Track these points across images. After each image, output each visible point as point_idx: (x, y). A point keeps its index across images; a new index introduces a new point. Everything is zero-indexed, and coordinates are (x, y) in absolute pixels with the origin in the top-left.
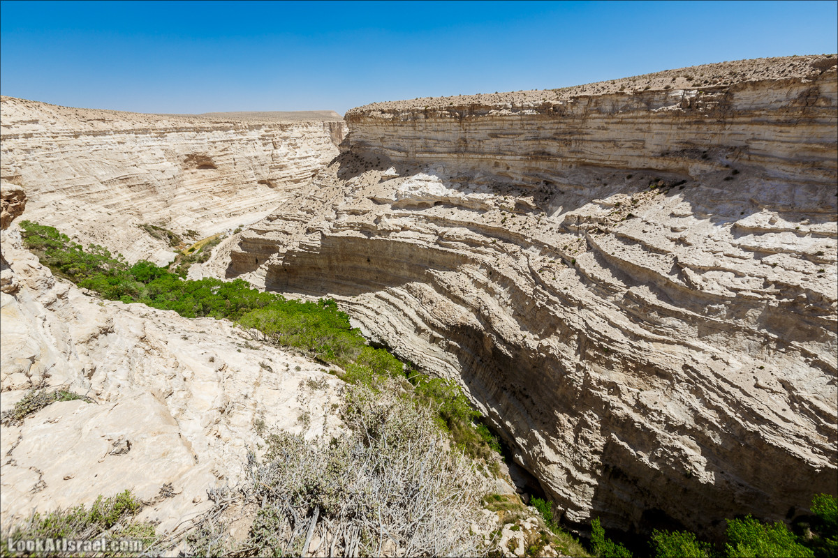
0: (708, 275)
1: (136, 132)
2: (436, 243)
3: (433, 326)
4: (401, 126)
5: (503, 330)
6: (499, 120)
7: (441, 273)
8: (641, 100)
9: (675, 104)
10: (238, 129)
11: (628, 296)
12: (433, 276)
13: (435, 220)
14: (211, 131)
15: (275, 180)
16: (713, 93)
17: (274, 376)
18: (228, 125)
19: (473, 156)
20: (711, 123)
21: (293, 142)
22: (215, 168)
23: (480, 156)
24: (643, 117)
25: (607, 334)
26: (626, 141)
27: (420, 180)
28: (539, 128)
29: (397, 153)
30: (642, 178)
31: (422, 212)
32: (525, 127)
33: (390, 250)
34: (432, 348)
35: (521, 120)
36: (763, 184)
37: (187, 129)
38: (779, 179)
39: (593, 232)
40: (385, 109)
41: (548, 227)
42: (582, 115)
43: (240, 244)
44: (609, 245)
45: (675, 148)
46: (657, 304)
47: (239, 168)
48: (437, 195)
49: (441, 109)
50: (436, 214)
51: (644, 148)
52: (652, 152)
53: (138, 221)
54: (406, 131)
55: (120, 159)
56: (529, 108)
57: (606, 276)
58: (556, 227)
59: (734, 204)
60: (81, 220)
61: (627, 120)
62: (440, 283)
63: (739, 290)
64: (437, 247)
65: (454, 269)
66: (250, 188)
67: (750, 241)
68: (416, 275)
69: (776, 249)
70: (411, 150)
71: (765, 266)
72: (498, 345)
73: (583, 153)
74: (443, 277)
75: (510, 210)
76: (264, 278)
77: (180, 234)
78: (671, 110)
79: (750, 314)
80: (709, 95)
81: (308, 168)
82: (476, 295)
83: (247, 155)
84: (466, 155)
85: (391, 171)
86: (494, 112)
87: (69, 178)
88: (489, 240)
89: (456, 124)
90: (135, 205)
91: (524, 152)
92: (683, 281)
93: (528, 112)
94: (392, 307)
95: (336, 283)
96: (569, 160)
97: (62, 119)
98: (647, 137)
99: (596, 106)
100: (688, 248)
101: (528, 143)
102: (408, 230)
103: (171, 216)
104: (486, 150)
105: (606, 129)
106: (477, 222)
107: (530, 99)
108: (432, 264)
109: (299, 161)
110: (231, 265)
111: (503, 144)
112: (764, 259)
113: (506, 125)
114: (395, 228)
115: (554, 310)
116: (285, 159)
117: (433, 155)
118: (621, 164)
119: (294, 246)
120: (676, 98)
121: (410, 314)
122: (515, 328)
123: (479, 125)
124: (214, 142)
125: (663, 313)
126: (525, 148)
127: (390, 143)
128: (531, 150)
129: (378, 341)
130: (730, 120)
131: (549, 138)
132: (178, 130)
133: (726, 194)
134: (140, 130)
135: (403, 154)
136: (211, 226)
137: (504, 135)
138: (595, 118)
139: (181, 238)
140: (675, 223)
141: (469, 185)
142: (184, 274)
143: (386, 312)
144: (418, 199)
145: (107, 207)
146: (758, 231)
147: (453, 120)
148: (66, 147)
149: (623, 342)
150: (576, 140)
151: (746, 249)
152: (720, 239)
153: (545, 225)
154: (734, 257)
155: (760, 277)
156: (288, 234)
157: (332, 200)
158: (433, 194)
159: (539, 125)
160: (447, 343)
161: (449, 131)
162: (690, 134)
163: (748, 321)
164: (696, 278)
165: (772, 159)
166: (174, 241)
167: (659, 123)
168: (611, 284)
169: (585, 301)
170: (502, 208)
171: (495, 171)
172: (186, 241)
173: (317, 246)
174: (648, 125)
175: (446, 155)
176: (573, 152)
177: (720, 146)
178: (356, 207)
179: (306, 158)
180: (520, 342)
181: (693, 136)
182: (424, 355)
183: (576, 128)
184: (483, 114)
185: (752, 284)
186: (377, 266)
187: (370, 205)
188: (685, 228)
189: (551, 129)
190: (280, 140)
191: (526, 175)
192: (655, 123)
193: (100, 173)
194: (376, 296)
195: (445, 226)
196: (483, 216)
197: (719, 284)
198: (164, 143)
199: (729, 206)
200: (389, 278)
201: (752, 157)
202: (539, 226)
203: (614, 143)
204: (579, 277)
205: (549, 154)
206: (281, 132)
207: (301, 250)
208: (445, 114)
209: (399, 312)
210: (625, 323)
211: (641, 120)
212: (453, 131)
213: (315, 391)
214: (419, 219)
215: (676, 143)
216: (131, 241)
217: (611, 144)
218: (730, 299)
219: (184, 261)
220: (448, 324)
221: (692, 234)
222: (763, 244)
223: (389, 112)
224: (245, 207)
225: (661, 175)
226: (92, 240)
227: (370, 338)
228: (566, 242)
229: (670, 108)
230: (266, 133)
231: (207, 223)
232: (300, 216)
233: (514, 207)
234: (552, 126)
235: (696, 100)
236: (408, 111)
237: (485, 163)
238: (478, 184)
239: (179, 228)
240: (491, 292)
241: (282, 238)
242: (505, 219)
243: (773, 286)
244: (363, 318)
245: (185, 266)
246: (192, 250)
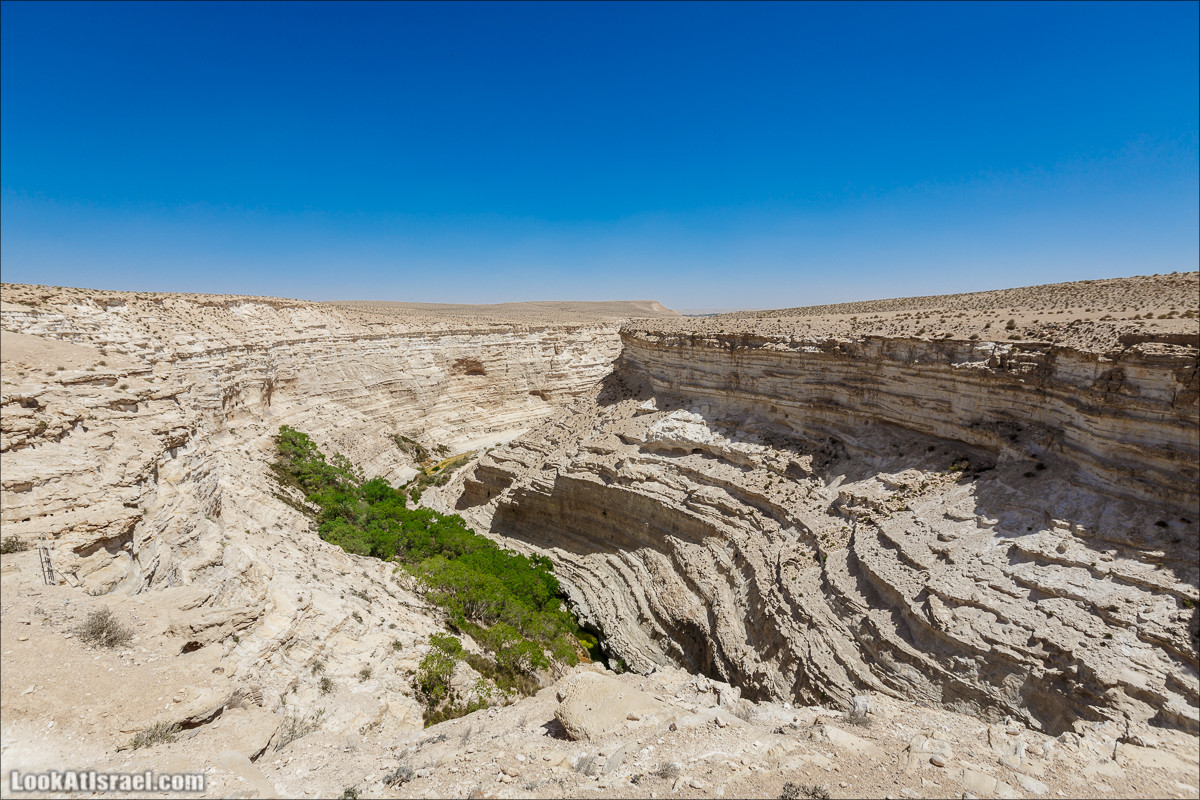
0: (960, 611)
1: (410, 335)
2: (684, 503)
3: (657, 615)
4: (667, 351)
5: (725, 638)
6: (775, 355)
7: (683, 543)
8: (941, 350)
9: (984, 360)
10: (517, 332)
11: (865, 621)
12: (673, 547)
13: (689, 473)
14: (487, 334)
15: (551, 391)
16: (1032, 351)
17: (361, 627)
18: (507, 327)
19: (744, 395)
20: (1029, 391)
21: (579, 347)
22: (484, 374)
23: (753, 397)
24: (945, 372)
25: (827, 672)
26: (928, 400)
27: (678, 420)
28: (823, 370)
29: (659, 382)
30: (946, 454)
31: (674, 460)
32: (806, 368)
33: (630, 504)
34: (651, 646)
35: (800, 358)
36: (1068, 490)
37: (463, 332)
38: (1089, 486)
39: (862, 521)
40: (651, 331)
41: (816, 504)
42: (876, 359)
43: (475, 472)
44: (866, 544)
45: (988, 418)
46: (892, 641)
47: (511, 375)
48: (696, 441)
49: (709, 337)
50: (690, 464)
51: (950, 411)
52: (961, 419)
53: (390, 430)
54: (671, 358)
55: (390, 364)
56: (811, 344)
57: (849, 587)
58: (825, 505)
59: (1024, 513)
60: (336, 426)
61: (926, 373)
62: (679, 558)
63: (997, 643)
64: (683, 509)
65: (699, 542)
66: (520, 400)
67: (1027, 571)
68: (656, 542)
69: (1058, 591)
70: (676, 380)
71: (1039, 613)
72: (717, 659)
73: (880, 407)
74: (683, 551)
75: (779, 472)
76: (491, 517)
77: (429, 448)
78: (976, 368)
79: (1008, 683)
80: (1026, 354)
81: (594, 378)
82: (713, 583)
83: (522, 361)
84: (737, 394)
85: (649, 404)
86: (769, 345)
87: (338, 381)
88: (746, 509)
89: (726, 355)
90: (392, 413)
91: (805, 397)
92: (926, 614)
93: (809, 349)
94: (621, 579)
95: (566, 536)
96: (862, 414)
97: (346, 323)
98: (952, 397)
99: (888, 351)
100: (948, 567)
101: (809, 386)
102: (654, 480)
103: (426, 427)
104: (761, 390)
105: (903, 381)
106: (735, 483)
107: (815, 332)
108: (676, 530)
109: (583, 369)
110: (464, 494)
111: (780, 385)
112: (1041, 602)
113: (784, 363)
114: (639, 476)
115: (781, 624)
116: (567, 367)
117: (698, 390)
118: (926, 429)
119: (526, 483)
120: (984, 352)
121: (637, 594)
122: (739, 639)
123: (753, 359)
124: (488, 346)
125: (900, 656)
126: (806, 393)
127: (655, 369)
128: (814, 396)
129: (594, 623)
130: (1049, 390)
131: (836, 384)
132: (453, 333)
133: (1018, 497)
134: (414, 333)
135: (666, 384)
136: (465, 442)
137: (781, 374)
138: (888, 365)
139: (430, 453)
140: (947, 527)
141: (737, 432)
142: (416, 497)
143: (613, 586)
144: (672, 443)
145: (365, 413)
146: (1041, 560)
147: (722, 350)
148: (343, 351)
149: (843, 688)
150: (869, 390)
151: (1020, 583)
152: (990, 561)
153: (815, 499)
154: (1002, 592)
155: (1027, 628)
156: (525, 466)
157: (580, 431)
158: (690, 439)
159: (823, 366)
160: (669, 644)
161: (718, 363)
162: (1006, 401)
163: (1005, 693)
164: (942, 613)
165: (1085, 456)
166: (421, 456)
167: (965, 382)
168: (849, 600)
169: (817, 617)
170: (770, 468)
171: (772, 417)
172: (433, 457)
173: (550, 486)
174: (952, 383)
175: (713, 391)
176: (866, 404)
177: (1040, 424)
178: (600, 445)
179: (592, 366)
180: (738, 661)
181: (1010, 405)
182: (640, 655)
183: (870, 374)
184: (757, 346)
185: (1015, 636)
186: (614, 522)
187: (615, 444)
188: (955, 538)
189: (840, 372)
190: (563, 344)
191: (808, 428)
192: (961, 382)
193: (368, 377)
194: (608, 562)
195: (699, 482)
196: (745, 477)
197: (972, 628)
198: (436, 347)
199: (1017, 515)
200: (625, 541)
201: (1065, 448)
202: (807, 500)
203: (914, 400)
204: (821, 582)
205: (837, 404)
206: (566, 335)
207: (532, 489)
208: (713, 343)
209: (627, 588)
210: (854, 659)
211: (944, 375)
212: (723, 364)
213: (396, 652)
214: (670, 469)
215: (989, 411)
216: (378, 451)
217: (910, 402)
218: (982, 653)
219: (422, 482)
220: (673, 617)
221: (960, 547)
222: (1041, 579)
223: (656, 334)
224: (509, 422)
225: (973, 451)
226: (339, 448)
227: (586, 617)
228: (830, 529)
229: (975, 364)
230: (548, 337)
231: (462, 438)
232: (543, 446)
233: (785, 468)
234: (840, 368)
235: (1009, 358)
236: (675, 335)
237: (761, 405)
238: (748, 432)
239: (431, 441)
240: (731, 581)
241: (518, 470)
242: (770, 483)
243: (1041, 645)
244: (587, 590)
245: (421, 487)
246: (436, 469)
